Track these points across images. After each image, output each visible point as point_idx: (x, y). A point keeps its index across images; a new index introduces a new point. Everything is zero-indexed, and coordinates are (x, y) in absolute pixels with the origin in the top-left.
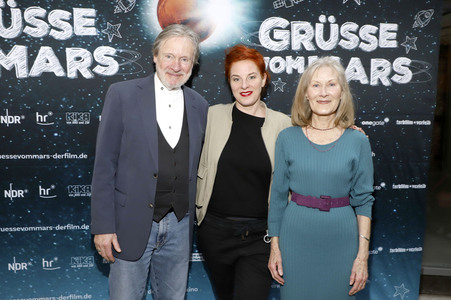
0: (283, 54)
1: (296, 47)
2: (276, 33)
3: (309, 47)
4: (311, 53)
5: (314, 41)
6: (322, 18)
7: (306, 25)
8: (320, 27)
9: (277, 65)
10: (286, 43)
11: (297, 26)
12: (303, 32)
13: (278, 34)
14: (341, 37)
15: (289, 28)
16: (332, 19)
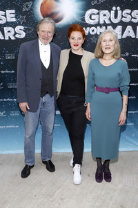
0: (96, 26)
1: (102, 22)
2: (92, 16)
3: (107, 22)
4: (109, 25)
5: (110, 19)
6: (114, 8)
7: (106, 12)
8: (113, 12)
9: (93, 31)
10: (97, 20)
11: (102, 12)
12: (105, 15)
13: (93, 17)
14: (123, 17)
15: (98, 14)
16: (118, 8)
